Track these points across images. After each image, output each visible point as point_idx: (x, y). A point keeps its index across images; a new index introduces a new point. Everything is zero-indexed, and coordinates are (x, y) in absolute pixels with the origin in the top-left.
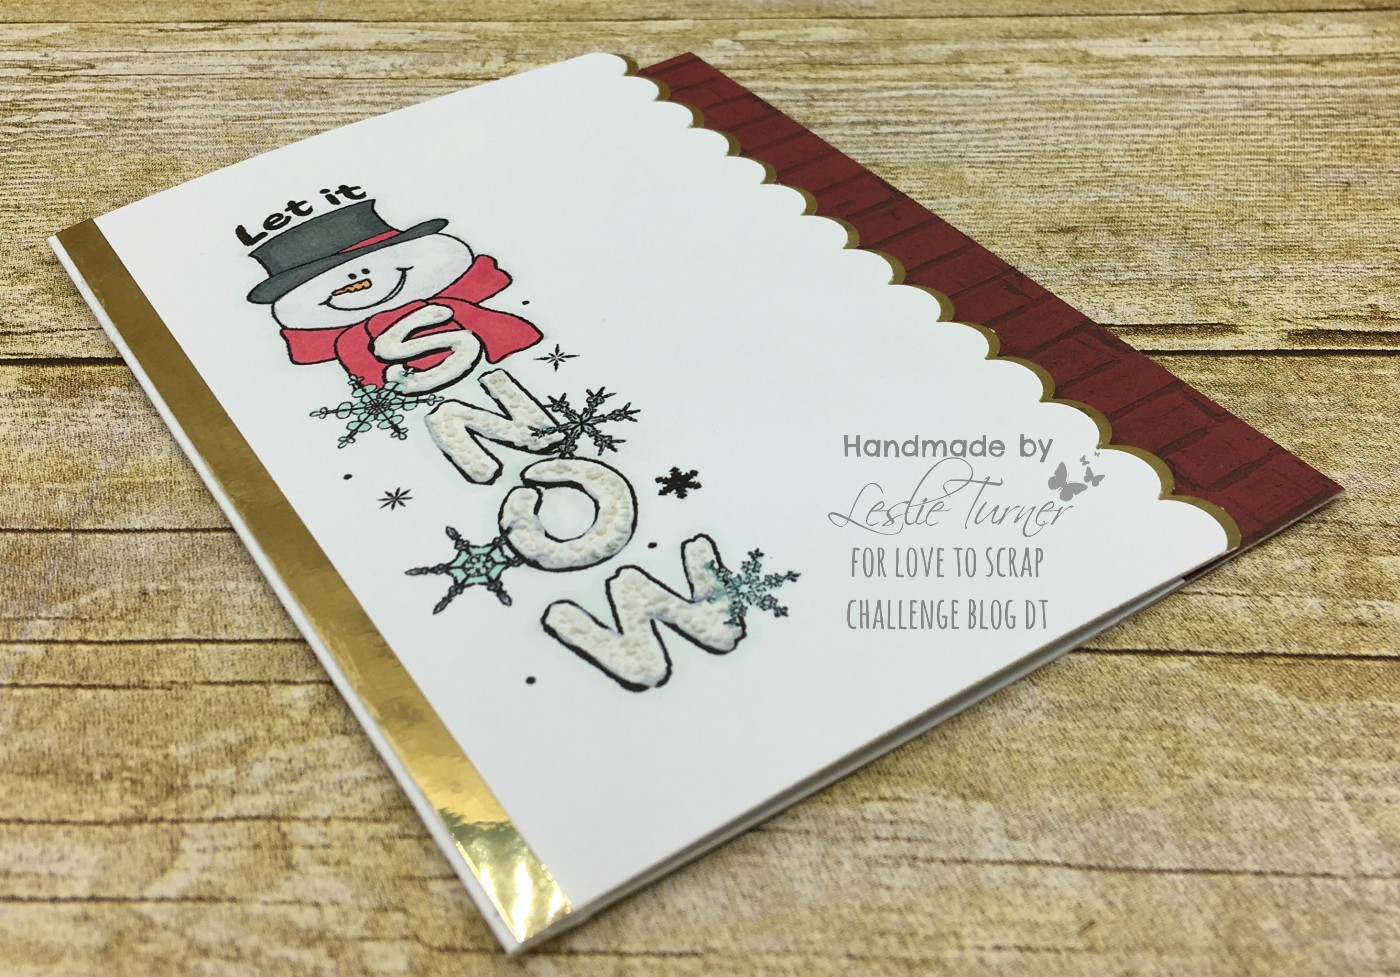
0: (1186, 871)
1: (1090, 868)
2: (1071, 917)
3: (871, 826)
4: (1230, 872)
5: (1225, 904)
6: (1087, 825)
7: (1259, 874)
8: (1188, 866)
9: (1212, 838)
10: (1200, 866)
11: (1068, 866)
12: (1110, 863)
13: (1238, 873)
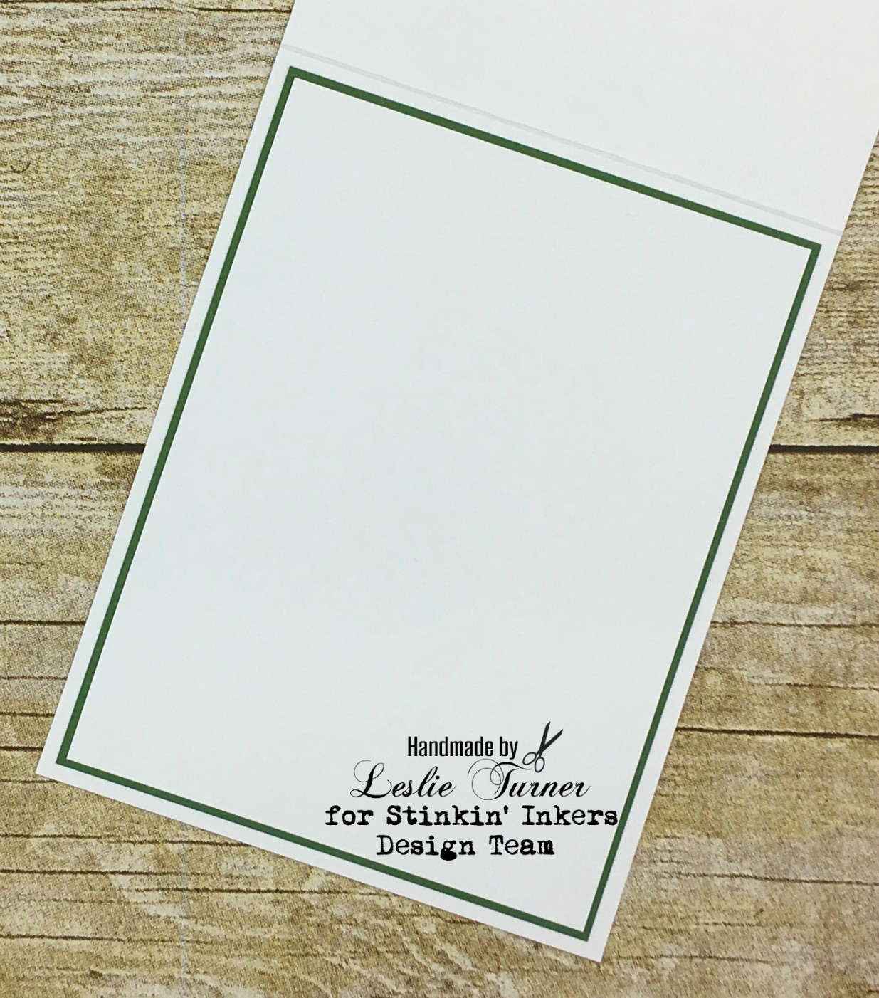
0: (813, 882)
1: (766, 879)
2: (752, 907)
3: (659, 853)
4: (835, 882)
5: (829, 901)
6: (770, 853)
7: (850, 883)
8: (815, 879)
9: (831, 862)
10: (821, 879)
11: (756, 878)
12: (777, 877)
13: (840, 883)
